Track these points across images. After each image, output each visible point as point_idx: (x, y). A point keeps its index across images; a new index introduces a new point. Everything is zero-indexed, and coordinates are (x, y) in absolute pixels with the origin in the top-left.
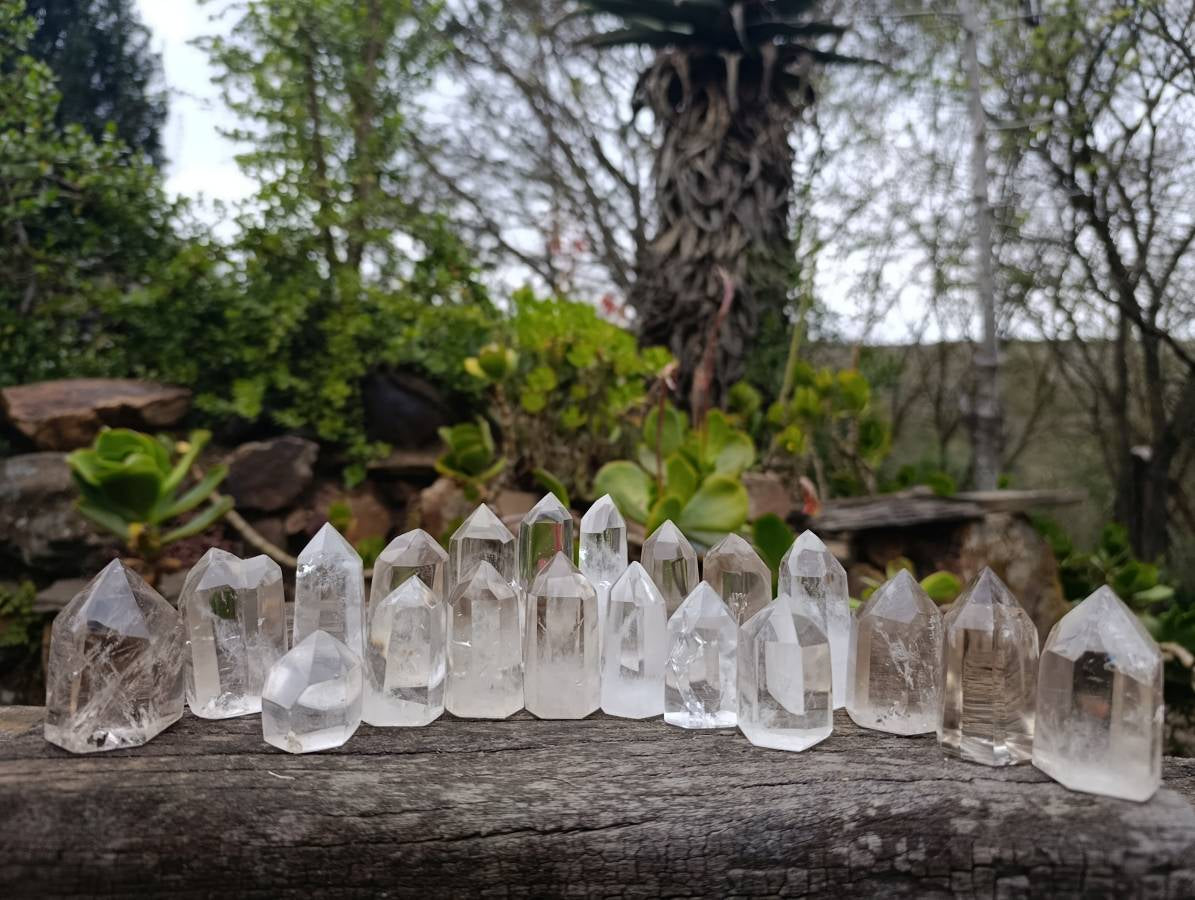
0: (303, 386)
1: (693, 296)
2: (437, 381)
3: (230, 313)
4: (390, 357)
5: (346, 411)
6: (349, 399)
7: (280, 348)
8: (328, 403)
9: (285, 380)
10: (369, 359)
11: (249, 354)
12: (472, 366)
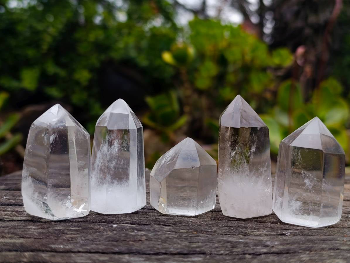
0: (62, 73)
1: (299, 24)
2: (143, 71)
3: (20, 28)
4: (116, 55)
5: (88, 88)
6: (91, 81)
7: (50, 49)
8: (78, 83)
9: (52, 69)
10: (103, 57)
11: (31, 53)
12: (167, 57)
